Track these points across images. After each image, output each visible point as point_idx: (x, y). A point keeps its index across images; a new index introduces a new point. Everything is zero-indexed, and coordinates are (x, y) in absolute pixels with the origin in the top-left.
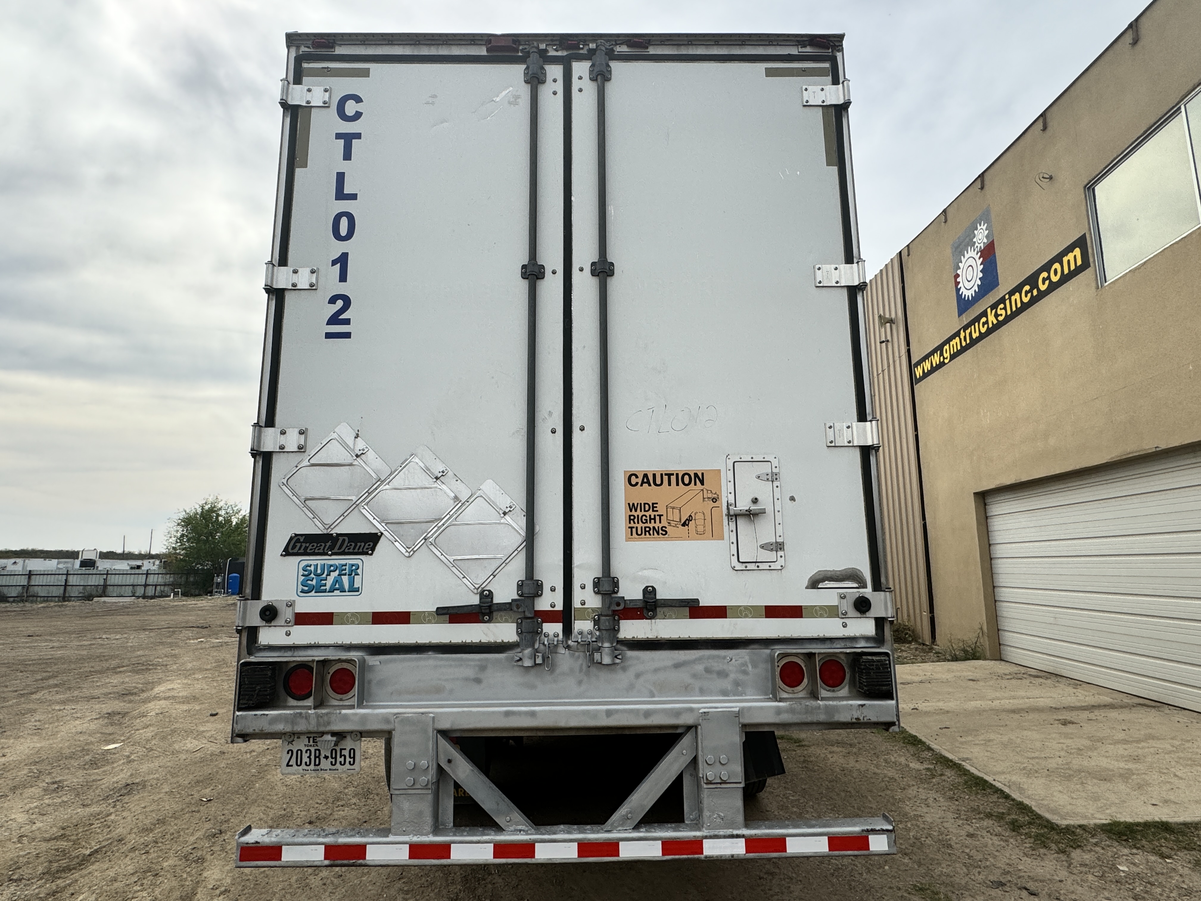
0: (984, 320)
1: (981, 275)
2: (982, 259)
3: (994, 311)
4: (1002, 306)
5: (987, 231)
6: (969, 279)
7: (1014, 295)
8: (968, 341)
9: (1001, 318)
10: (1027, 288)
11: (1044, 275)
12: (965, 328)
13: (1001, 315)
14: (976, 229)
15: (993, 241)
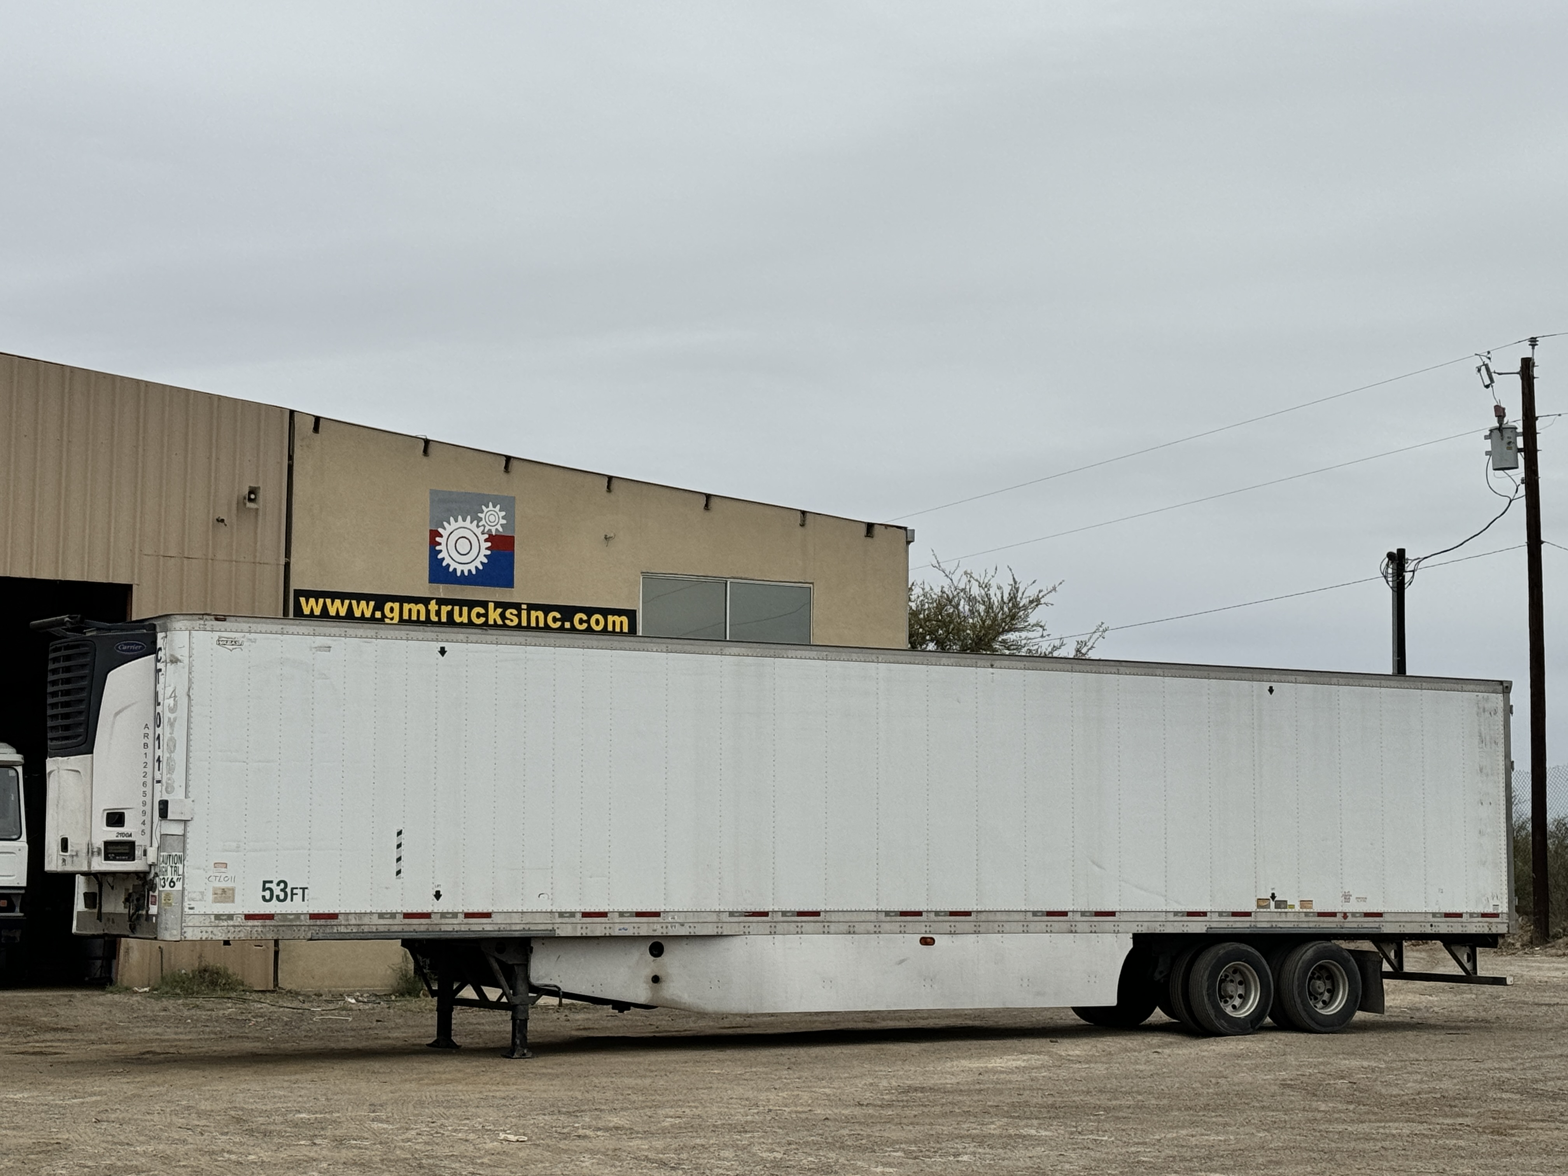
0: (482, 611)
1: (485, 561)
2: (489, 544)
3: (499, 610)
4: (515, 612)
5: (504, 522)
6: (462, 553)
7: (536, 610)
8: (444, 619)
9: (508, 622)
10: (558, 616)
11: (585, 618)
12: (441, 602)
13: (512, 621)
14: (487, 507)
15: (514, 537)
